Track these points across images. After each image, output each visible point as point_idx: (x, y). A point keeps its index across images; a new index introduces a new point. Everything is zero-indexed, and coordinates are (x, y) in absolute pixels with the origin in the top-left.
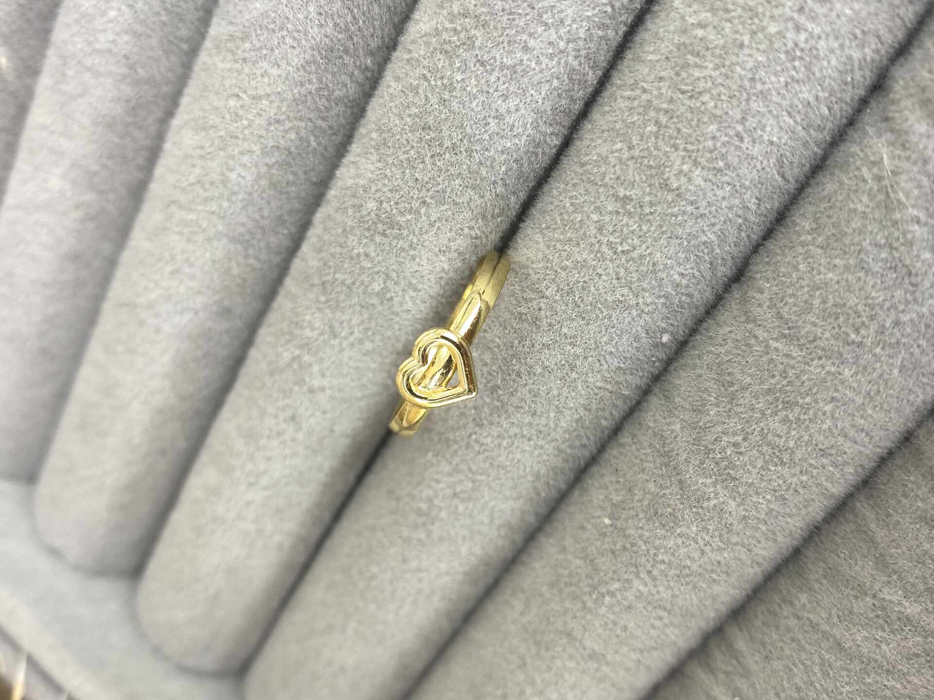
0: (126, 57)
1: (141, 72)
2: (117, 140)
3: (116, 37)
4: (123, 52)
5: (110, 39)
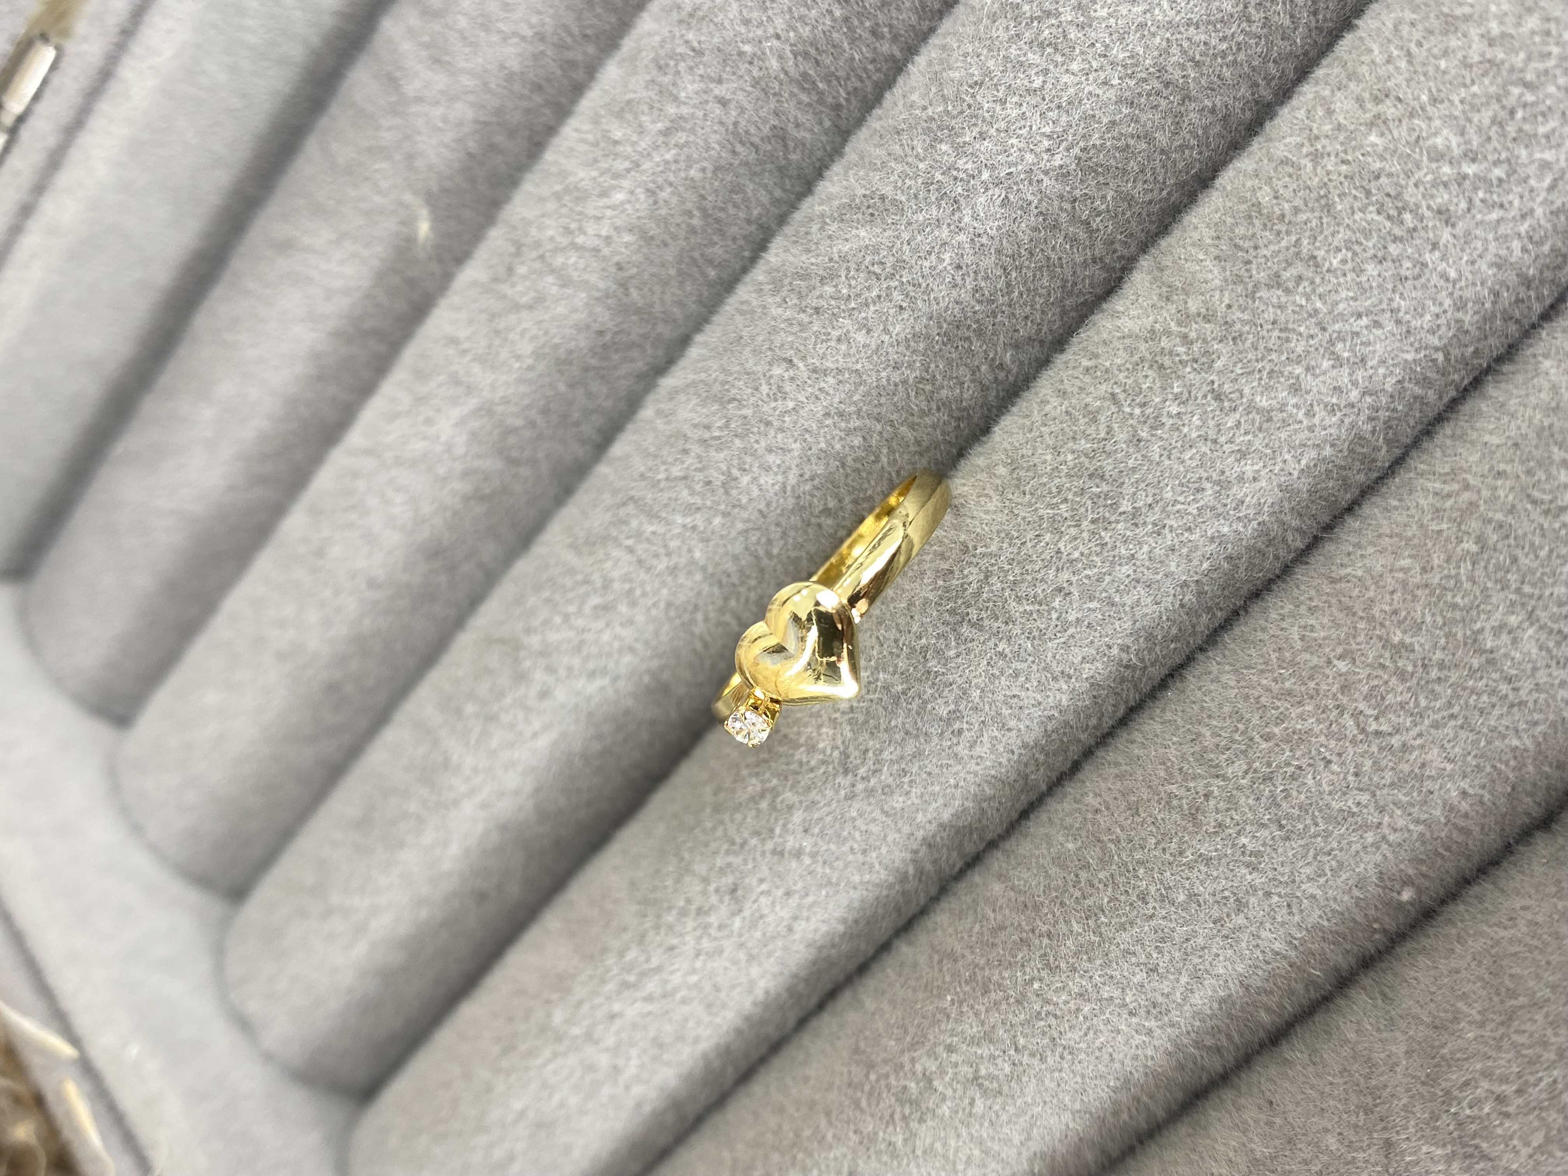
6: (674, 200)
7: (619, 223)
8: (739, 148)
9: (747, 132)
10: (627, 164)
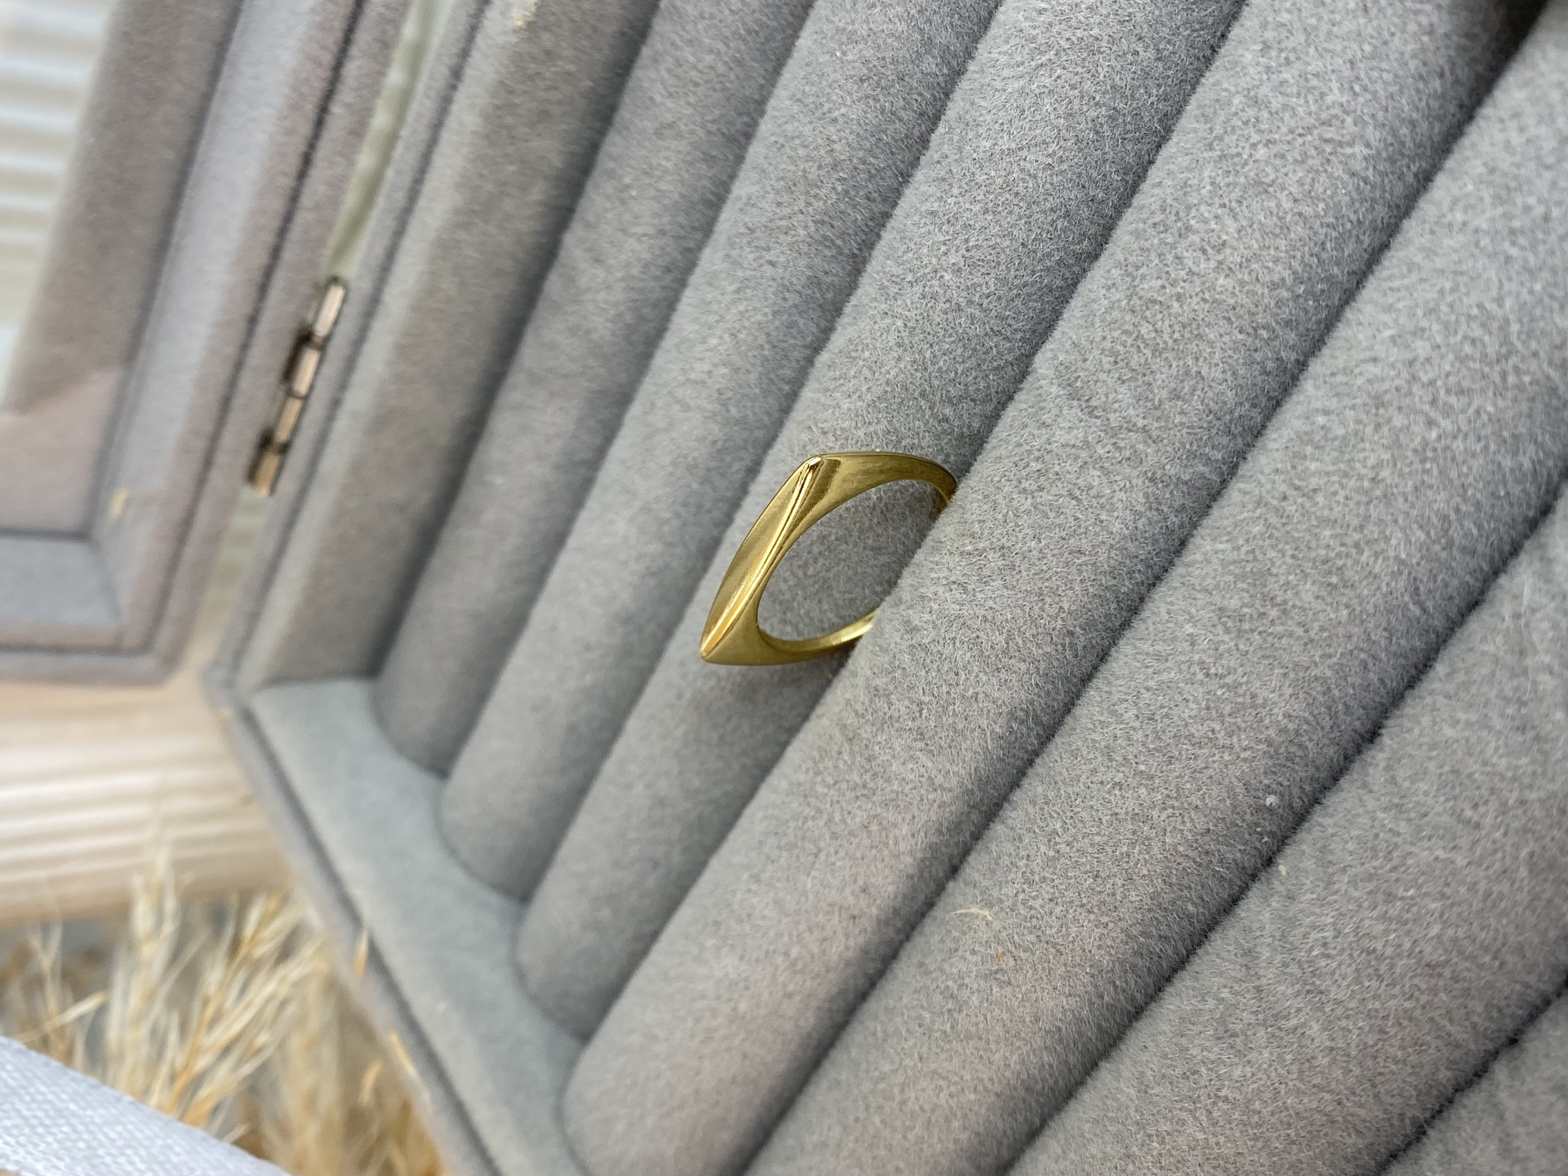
0: (720, 392)
1: (733, 411)
2: (695, 486)
3: (712, 368)
4: (717, 386)
5: (706, 369)
6: (750, 338)
7: (716, 360)
8: (787, 295)
9: (791, 283)
10: (717, 318)
